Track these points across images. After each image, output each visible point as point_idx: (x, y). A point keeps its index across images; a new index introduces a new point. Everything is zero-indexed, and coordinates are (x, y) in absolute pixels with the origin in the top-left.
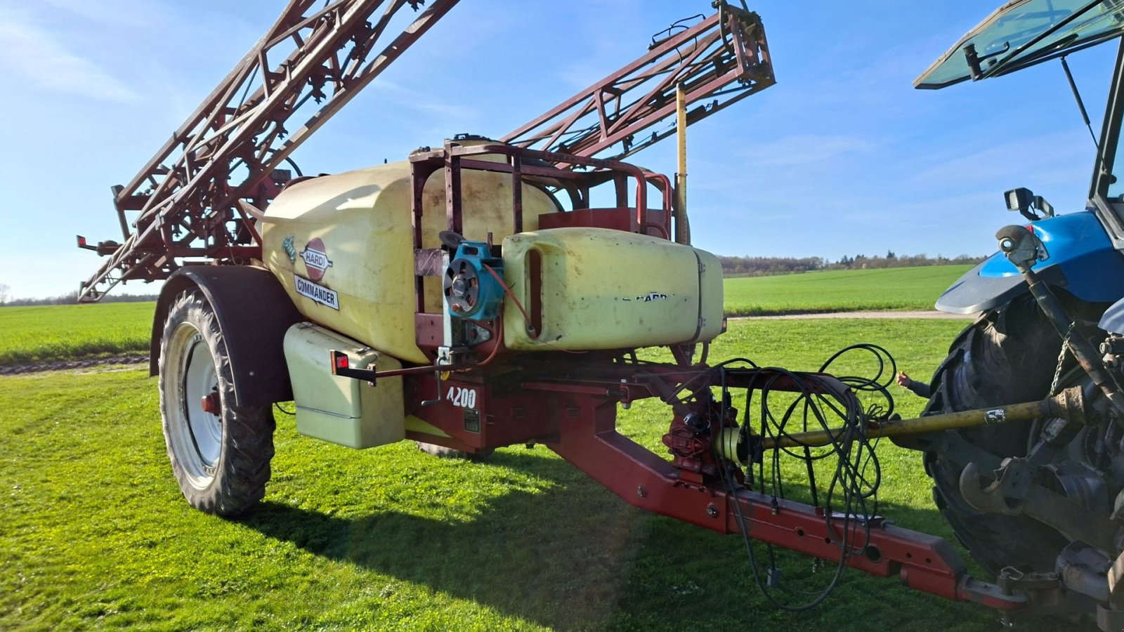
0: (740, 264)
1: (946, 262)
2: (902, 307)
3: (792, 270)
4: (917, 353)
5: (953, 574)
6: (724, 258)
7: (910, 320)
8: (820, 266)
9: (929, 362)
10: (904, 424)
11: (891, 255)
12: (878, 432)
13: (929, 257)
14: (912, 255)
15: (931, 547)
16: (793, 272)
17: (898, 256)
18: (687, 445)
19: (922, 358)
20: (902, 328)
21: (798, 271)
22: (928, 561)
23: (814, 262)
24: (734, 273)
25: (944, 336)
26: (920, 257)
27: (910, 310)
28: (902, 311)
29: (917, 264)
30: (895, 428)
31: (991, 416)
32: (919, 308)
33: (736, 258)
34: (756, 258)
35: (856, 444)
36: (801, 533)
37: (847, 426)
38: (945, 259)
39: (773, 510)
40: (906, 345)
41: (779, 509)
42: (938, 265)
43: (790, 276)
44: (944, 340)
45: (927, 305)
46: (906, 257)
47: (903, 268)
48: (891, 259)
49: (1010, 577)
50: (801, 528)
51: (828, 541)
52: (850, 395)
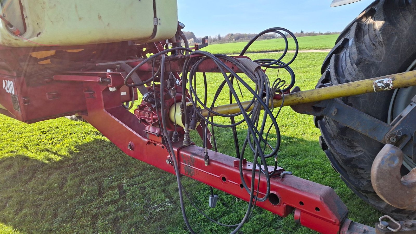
0: (247, 36)
1: (322, 34)
2: (305, 49)
3: (266, 38)
4: (310, 65)
5: (338, 222)
6: (241, 34)
7: (308, 53)
8: (276, 37)
9: (315, 68)
10: (302, 95)
11: (302, 32)
12: (281, 102)
13: (316, 33)
14: (310, 32)
15: (321, 199)
16: (266, 39)
17: (305, 32)
18: (149, 117)
19: (312, 67)
20: (304, 55)
21: (268, 39)
22: (317, 209)
23: (274, 35)
24: (245, 40)
25: (321, 58)
26: (313, 33)
27: (308, 50)
28: (305, 50)
29: (311, 35)
30: (295, 98)
31: (379, 85)
32: (312, 49)
33: (245, 34)
34: (253, 34)
35: (262, 112)
36: (224, 179)
37: (256, 99)
38: (321, 33)
39: (206, 162)
40: (306, 62)
41: (209, 161)
42: (319, 35)
43: (265, 40)
44: (321, 60)
45: (315, 47)
46: (308, 32)
47: (306, 37)
48: (302, 33)
49: (388, 228)
50: (224, 175)
51: (242, 186)
52: (259, 71)
